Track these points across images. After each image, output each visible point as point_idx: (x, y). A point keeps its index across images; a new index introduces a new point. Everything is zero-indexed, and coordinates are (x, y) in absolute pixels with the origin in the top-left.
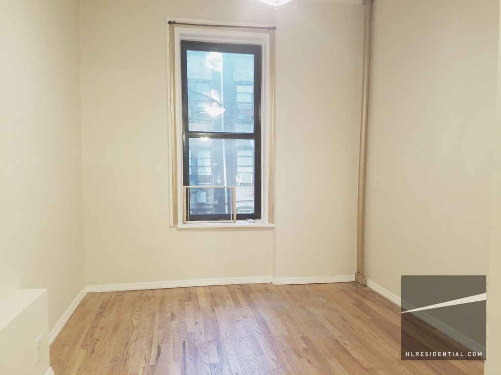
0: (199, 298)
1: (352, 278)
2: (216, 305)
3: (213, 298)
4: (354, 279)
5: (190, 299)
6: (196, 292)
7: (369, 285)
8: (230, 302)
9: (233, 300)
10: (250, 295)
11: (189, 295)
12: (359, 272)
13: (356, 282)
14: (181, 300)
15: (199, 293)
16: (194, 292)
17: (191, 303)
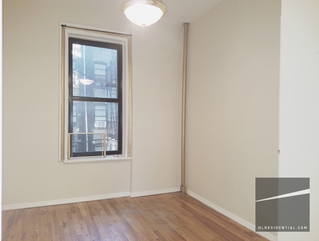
0: (81, 210)
1: (178, 189)
2: (94, 214)
3: (91, 210)
4: (179, 190)
5: (74, 212)
6: (78, 206)
7: (188, 193)
8: (103, 212)
9: (105, 210)
10: (116, 206)
11: (73, 208)
12: (182, 186)
13: (181, 192)
14: (68, 213)
15: (80, 207)
16: (76, 206)
17: (75, 214)
